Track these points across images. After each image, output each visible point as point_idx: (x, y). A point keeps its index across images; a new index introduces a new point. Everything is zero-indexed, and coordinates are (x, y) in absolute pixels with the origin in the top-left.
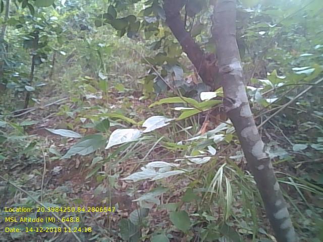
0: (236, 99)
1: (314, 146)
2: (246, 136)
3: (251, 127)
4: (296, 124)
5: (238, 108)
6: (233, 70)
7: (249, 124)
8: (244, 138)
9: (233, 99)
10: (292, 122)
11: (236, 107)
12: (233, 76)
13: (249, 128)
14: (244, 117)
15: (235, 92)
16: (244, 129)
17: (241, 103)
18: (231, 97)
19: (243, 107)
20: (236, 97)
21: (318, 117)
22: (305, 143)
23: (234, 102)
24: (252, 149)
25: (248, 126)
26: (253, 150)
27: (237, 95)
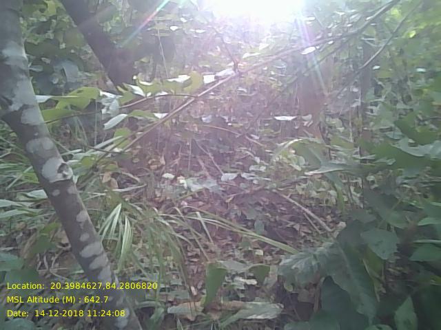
0: (13, 99)
1: (244, 175)
2: (32, 152)
3: (40, 140)
4: (233, 150)
5: (15, 111)
6: (8, 57)
7: (36, 134)
8: (31, 154)
9: (9, 99)
10: (228, 147)
11: (12, 110)
12: (9, 66)
13: (36, 140)
14: (27, 125)
15: (12, 90)
16: (30, 142)
17: (21, 105)
18: (7, 96)
19: (24, 111)
20: (14, 96)
21: (255, 141)
22: (235, 172)
23: (11, 103)
24: (41, 168)
25: (35, 137)
26: (43, 170)
27: (15, 93)
